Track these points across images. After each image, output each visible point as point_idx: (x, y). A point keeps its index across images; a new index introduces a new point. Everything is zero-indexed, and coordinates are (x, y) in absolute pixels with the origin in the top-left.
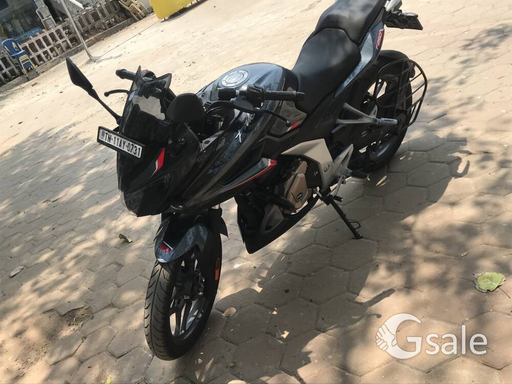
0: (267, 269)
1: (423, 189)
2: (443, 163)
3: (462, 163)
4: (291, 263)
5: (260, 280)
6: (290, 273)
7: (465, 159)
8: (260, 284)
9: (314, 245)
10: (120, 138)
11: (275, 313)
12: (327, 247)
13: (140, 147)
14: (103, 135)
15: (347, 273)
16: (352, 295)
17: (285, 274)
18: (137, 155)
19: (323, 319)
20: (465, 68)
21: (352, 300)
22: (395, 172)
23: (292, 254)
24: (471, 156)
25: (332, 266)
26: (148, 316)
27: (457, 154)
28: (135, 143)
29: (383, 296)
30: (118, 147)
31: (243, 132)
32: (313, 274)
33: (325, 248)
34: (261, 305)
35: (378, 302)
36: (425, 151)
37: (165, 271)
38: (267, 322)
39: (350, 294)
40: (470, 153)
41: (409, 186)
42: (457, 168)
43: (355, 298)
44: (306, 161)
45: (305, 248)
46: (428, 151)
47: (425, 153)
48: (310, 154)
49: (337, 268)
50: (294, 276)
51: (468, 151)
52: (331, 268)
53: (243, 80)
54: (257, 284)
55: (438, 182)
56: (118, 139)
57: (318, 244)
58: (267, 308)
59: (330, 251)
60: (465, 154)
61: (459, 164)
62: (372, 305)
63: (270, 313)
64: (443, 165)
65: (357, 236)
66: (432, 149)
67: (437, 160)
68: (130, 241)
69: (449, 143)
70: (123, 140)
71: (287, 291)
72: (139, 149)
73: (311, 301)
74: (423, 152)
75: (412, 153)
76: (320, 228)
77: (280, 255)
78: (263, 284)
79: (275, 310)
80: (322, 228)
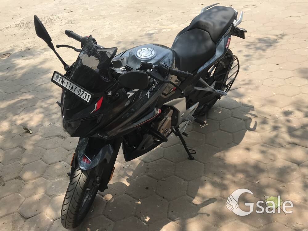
0: (132, 170)
1: (230, 134)
2: (241, 119)
3: (252, 122)
4: (149, 169)
5: (128, 177)
6: (148, 176)
7: (254, 120)
8: (128, 180)
9: (163, 159)
10: (72, 84)
11: (139, 203)
12: (172, 162)
13: (90, 95)
14: (57, 77)
15: (186, 182)
16: (190, 198)
17: (145, 176)
18: (86, 100)
19: (172, 212)
20: (247, 60)
21: (190, 201)
22: (212, 119)
23: (149, 163)
24: (257, 118)
25: (176, 176)
26: (67, 204)
27: (249, 116)
28: (85, 91)
29: (210, 201)
30: (70, 89)
31: (151, 92)
32: (164, 179)
33: (171, 162)
34: (130, 195)
35: (206, 205)
36: (229, 109)
37: (84, 175)
38: (135, 208)
39: (189, 197)
40: (256, 117)
41: (221, 130)
42: (250, 125)
43: (192, 200)
44: (173, 110)
45: (157, 160)
46: (232, 109)
47: (229, 110)
48: (176, 106)
49: (179, 177)
50: (152, 178)
51: (255, 115)
52: (176, 177)
53: (152, 56)
54: (126, 180)
55: (239, 131)
56: (70, 84)
57: (166, 159)
58: (134, 198)
59: (174, 165)
60: (254, 117)
61: (250, 123)
62: (203, 207)
63: (136, 202)
64: (241, 121)
65: (191, 158)
66: (233, 109)
67: (238, 117)
68: (31, 132)
69: (243, 107)
70: (75, 86)
71: (147, 188)
72: (89, 96)
73: (164, 198)
74: (228, 110)
75: (222, 109)
76: (166, 147)
77: (141, 162)
78: (130, 180)
79: (139, 201)
80: (168, 148)
